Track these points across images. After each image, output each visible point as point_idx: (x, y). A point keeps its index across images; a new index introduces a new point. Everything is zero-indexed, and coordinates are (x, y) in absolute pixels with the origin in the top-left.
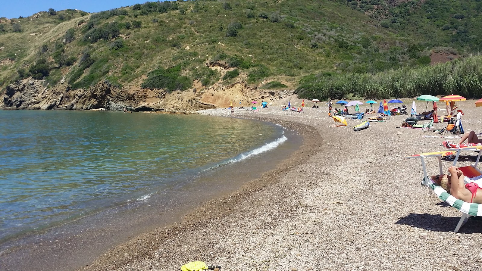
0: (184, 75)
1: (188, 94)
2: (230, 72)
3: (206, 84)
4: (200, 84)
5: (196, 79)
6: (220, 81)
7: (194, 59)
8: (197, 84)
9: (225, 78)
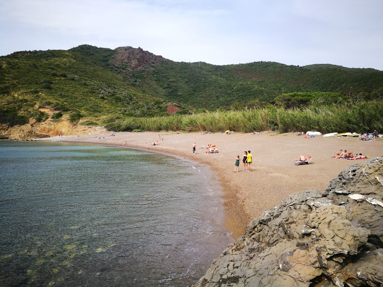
0: (20, 115)
1: (27, 127)
2: (56, 114)
3: (39, 120)
4: (34, 120)
5: (31, 117)
6: (49, 119)
7: (25, 104)
8: (32, 120)
9: (53, 118)
